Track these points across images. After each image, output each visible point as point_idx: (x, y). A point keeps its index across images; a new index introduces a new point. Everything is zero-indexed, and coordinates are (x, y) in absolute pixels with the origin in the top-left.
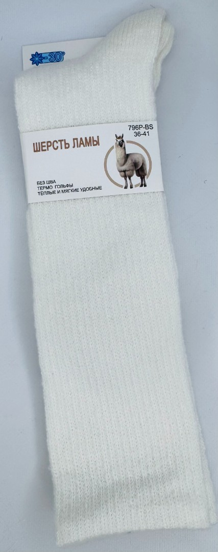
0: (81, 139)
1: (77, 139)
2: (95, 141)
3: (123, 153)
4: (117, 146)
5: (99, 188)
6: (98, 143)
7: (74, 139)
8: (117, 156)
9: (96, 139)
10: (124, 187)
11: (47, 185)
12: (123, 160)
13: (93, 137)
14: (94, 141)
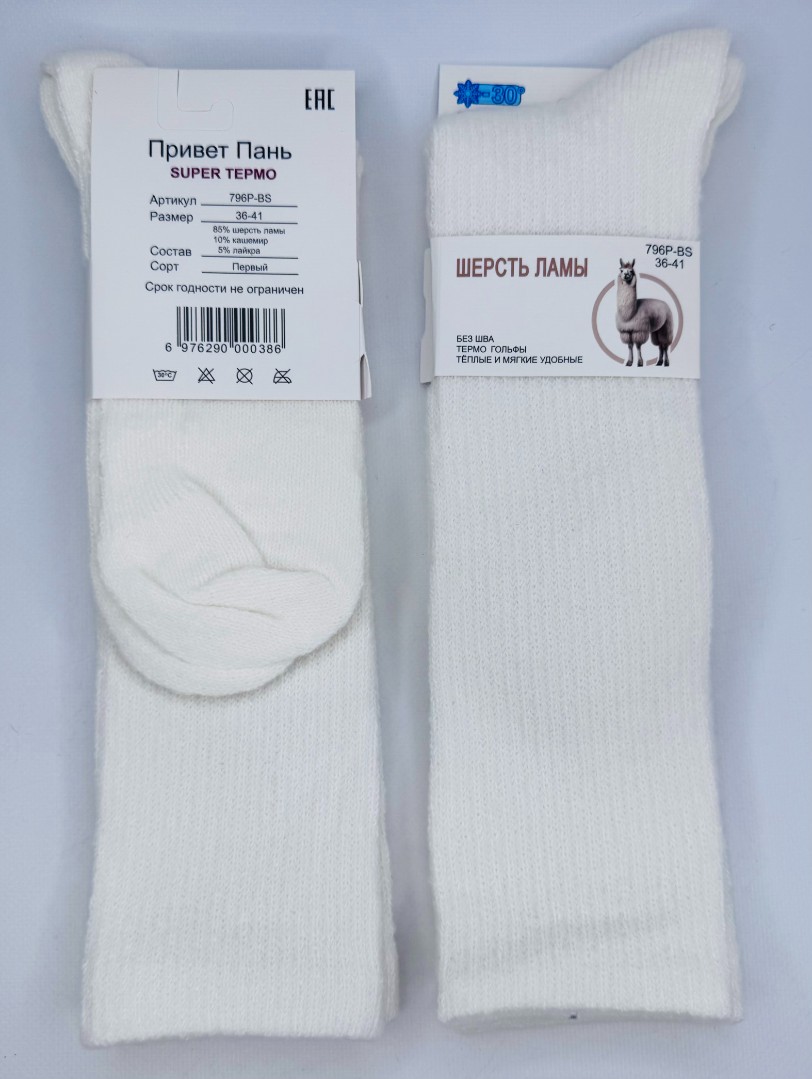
0: (553, 261)
1: (544, 260)
2: (581, 267)
3: (631, 296)
4: (620, 281)
5: (579, 359)
6: (585, 272)
7: (539, 260)
8: (619, 301)
9: (581, 263)
10: (626, 362)
11: (477, 345)
12: (630, 311)
13: (576, 259)
14: (577, 267)
